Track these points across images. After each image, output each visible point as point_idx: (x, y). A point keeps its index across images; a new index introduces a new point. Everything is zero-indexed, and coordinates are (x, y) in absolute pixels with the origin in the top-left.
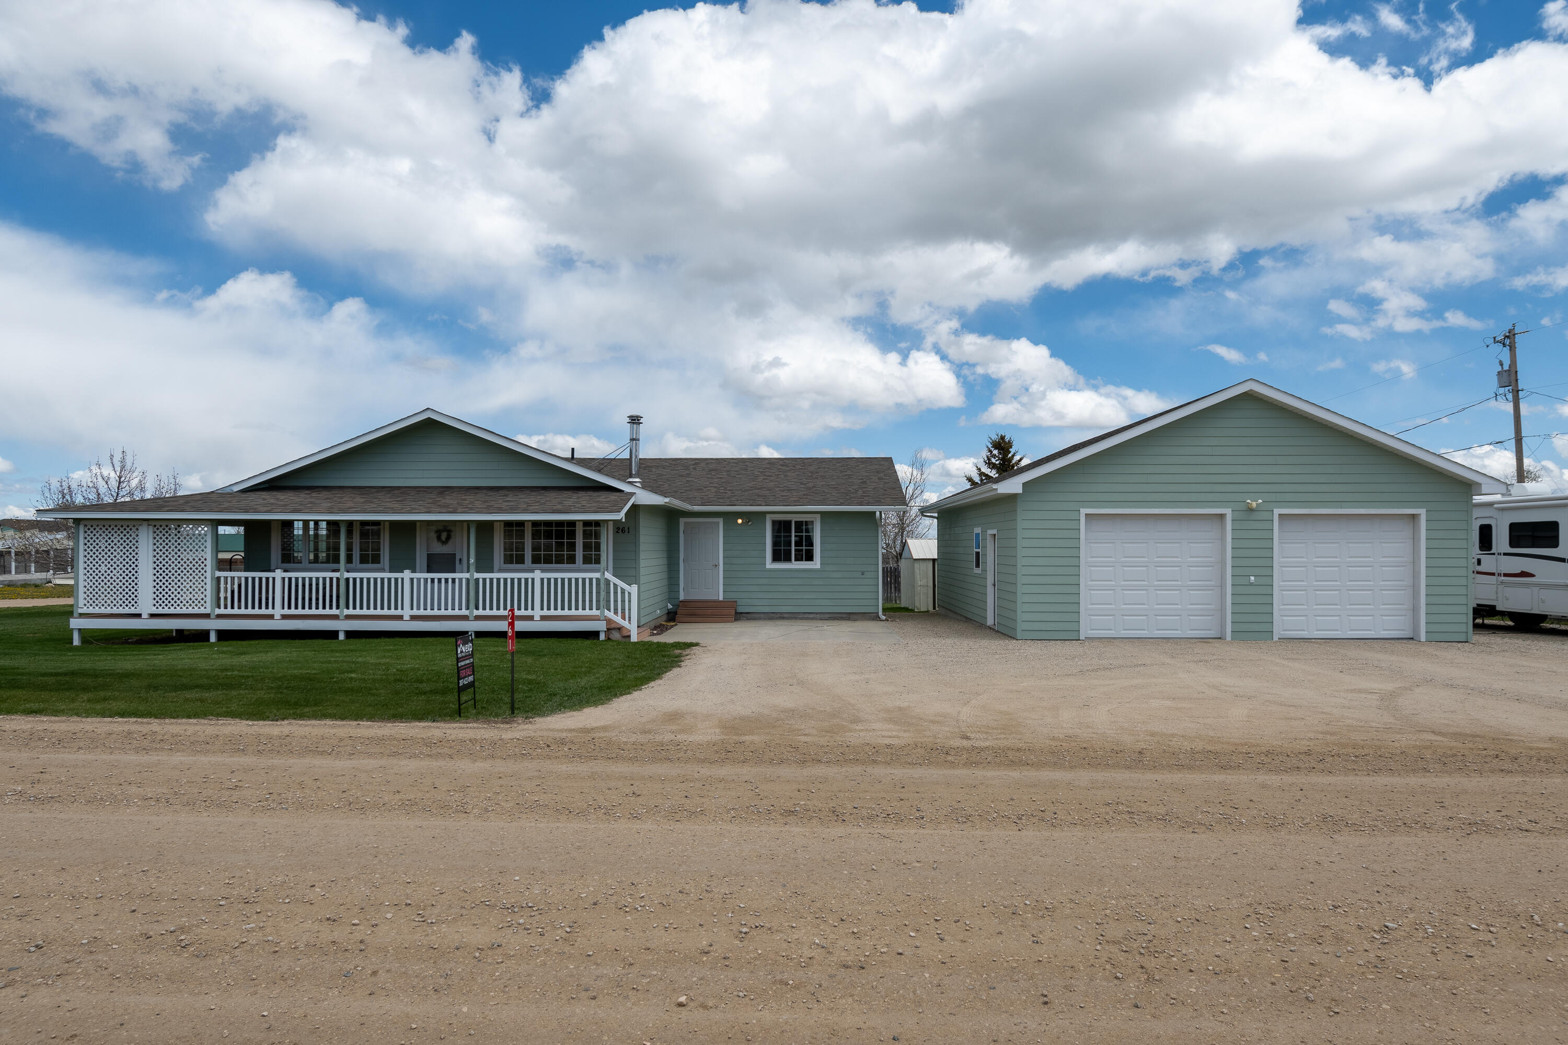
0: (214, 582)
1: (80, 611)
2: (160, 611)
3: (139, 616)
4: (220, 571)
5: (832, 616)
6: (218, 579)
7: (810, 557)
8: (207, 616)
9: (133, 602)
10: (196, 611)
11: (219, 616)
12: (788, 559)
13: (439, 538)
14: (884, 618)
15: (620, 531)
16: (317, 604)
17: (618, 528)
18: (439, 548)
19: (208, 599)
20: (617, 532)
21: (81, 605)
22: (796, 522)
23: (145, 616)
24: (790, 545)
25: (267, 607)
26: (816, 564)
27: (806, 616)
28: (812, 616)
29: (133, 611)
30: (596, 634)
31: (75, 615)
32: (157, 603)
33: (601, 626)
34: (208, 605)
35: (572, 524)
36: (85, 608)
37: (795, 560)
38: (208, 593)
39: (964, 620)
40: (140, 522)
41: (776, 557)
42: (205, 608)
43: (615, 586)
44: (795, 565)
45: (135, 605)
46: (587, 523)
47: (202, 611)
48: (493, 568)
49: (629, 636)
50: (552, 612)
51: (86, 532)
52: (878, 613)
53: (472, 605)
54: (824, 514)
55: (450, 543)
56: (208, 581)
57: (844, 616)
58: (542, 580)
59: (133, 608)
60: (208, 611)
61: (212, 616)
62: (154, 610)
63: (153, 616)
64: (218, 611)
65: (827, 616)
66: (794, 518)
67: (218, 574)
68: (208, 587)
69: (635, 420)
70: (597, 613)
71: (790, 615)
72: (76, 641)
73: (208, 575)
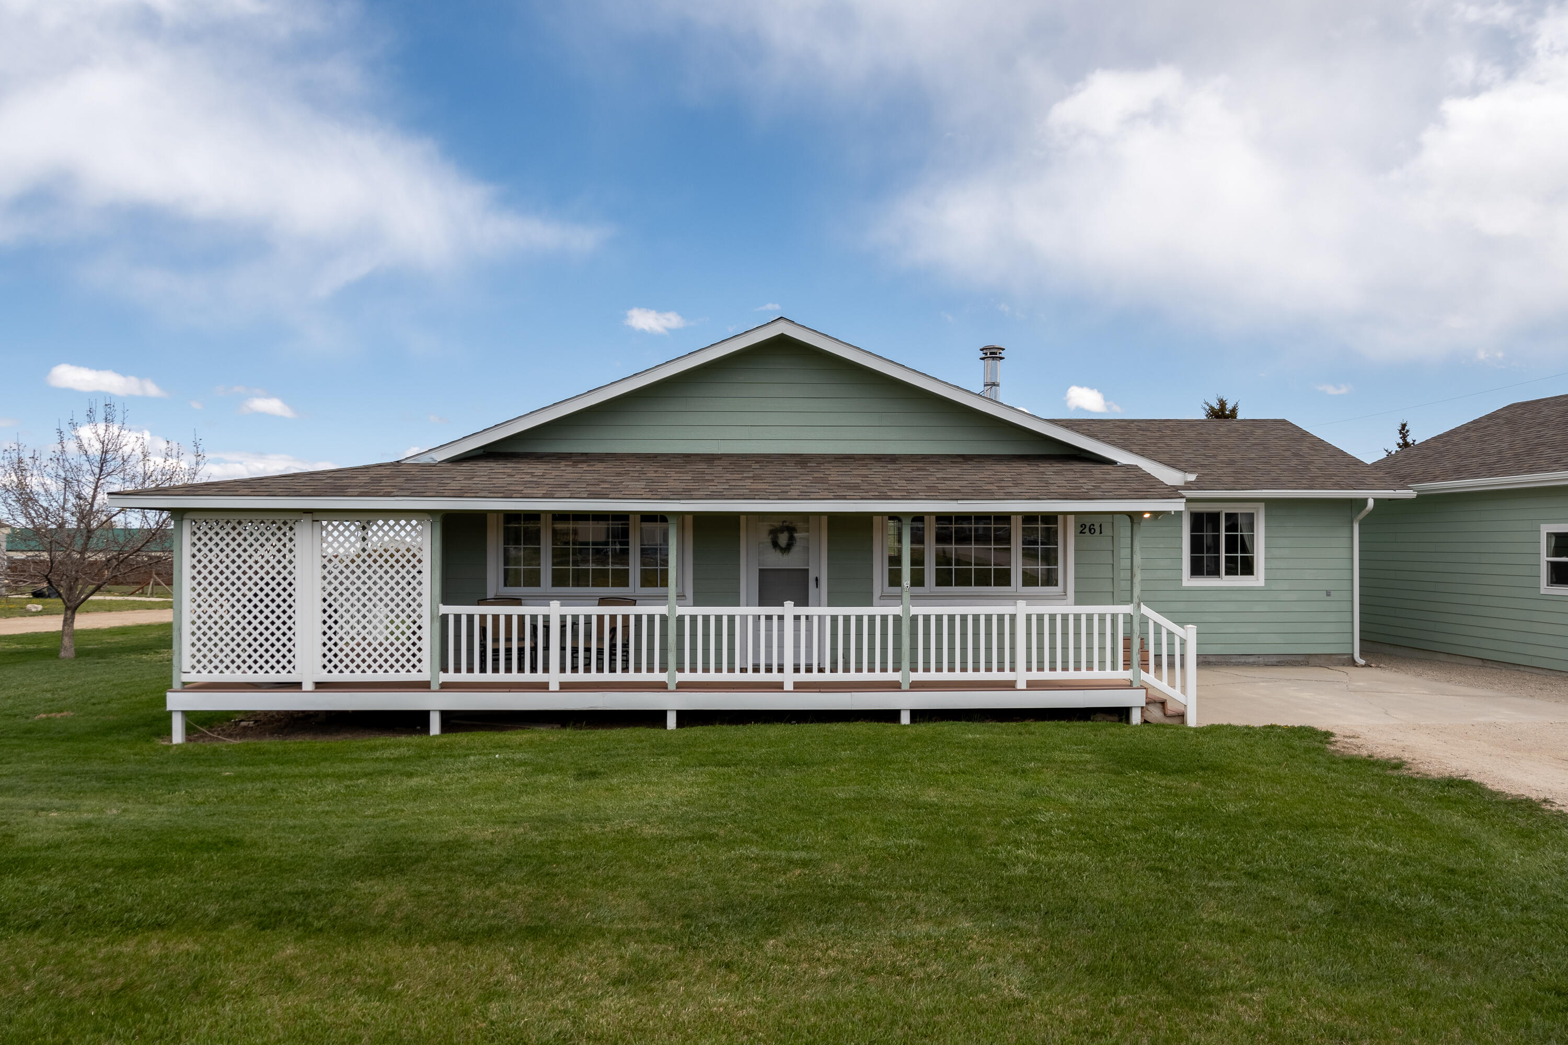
0: (437, 625)
1: (185, 678)
2: (336, 677)
3: (297, 686)
4: (444, 604)
5: (1282, 659)
6: (445, 618)
7: (1248, 568)
8: (424, 686)
9: (284, 662)
10: (403, 676)
11: (445, 686)
12: (1215, 572)
13: (775, 544)
14: (1363, 662)
15: (1087, 530)
16: (626, 661)
17: (1083, 526)
18: (776, 560)
19: (425, 655)
20: (1081, 532)
21: (186, 667)
22: (1227, 514)
23: (308, 686)
24: (1217, 550)
25: (534, 669)
26: (1258, 579)
27: (1243, 660)
28: (1251, 660)
29: (284, 677)
30: (1123, 713)
31: (176, 685)
32: (329, 660)
33: (1133, 699)
34: (426, 666)
35: (1004, 518)
36: (194, 672)
37: (1227, 573)
38: (426, 644)
39: (1480, 663)
40: (294, 517)
41: (1197, 570)
42: (420, 671)
43: (1158, 627)
44: (1226, 581)
45: (289, 667)
46: (1029, 518)
47: (414, 676)
48: (871, 593)
49: (1182, 716)
50: (1047, 675)
51: (195, 533)
52: (1353, 654)
53: (906, 664)
54: (1271, 504)
55: (796, 549)
56: (426, 622)
57: (1300, 659)
58: (1029, 618)
59: (284, 672)
60: (425, 676)
61: (435, 686)
62: (324, 677)
63: (320, 686)
64: (444, 677)
65: (1275, 659)
66: (1225, 509)
67: (444, 609)
68: (426, 633)
69: (991, 353)
70: (1128, 675)
71: (1219, 659)
72: (178, 736)
73: (426, 611)
